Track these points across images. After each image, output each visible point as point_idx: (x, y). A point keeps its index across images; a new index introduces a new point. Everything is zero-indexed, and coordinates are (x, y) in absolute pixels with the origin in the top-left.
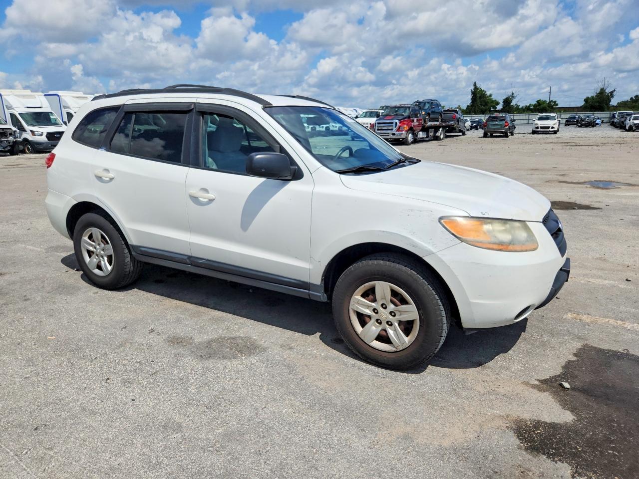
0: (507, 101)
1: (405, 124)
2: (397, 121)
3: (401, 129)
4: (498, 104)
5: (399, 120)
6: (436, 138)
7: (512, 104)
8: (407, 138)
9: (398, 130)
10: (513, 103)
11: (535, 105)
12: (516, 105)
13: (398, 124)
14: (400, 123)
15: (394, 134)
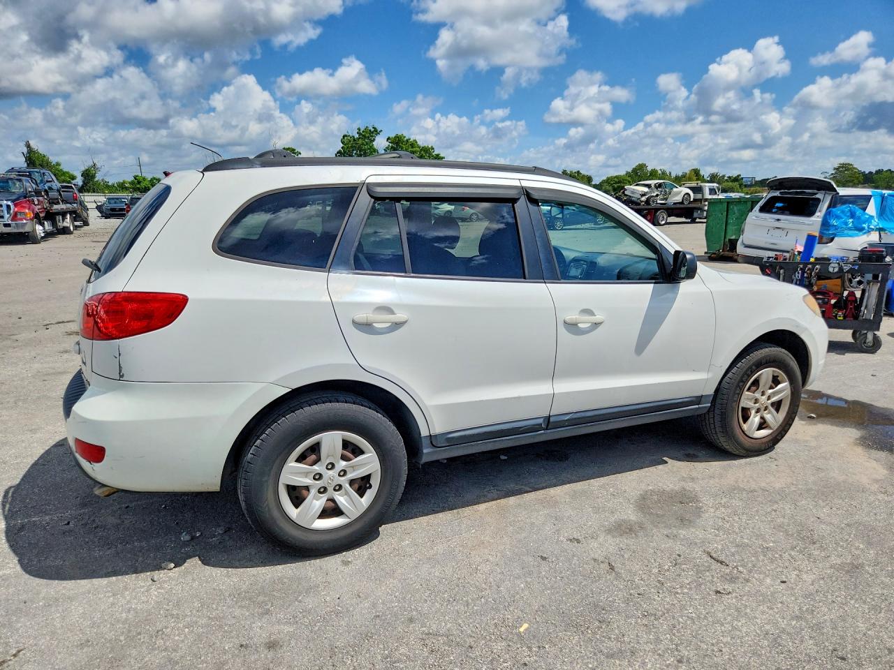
0: (88, 175)
1: (24, 207)
2: (9, 203)
3: (19, 217)
4: (73, 178)
5: (13, 201)
6: (65, 231)
7: (96, 179)
8: (34, 230)
9: (15, 217)
10: (98, 177)
11: (132, 183)
12: (103, 180)
13: (12, 207)
14: (16, 205)
15: (6, 225)
